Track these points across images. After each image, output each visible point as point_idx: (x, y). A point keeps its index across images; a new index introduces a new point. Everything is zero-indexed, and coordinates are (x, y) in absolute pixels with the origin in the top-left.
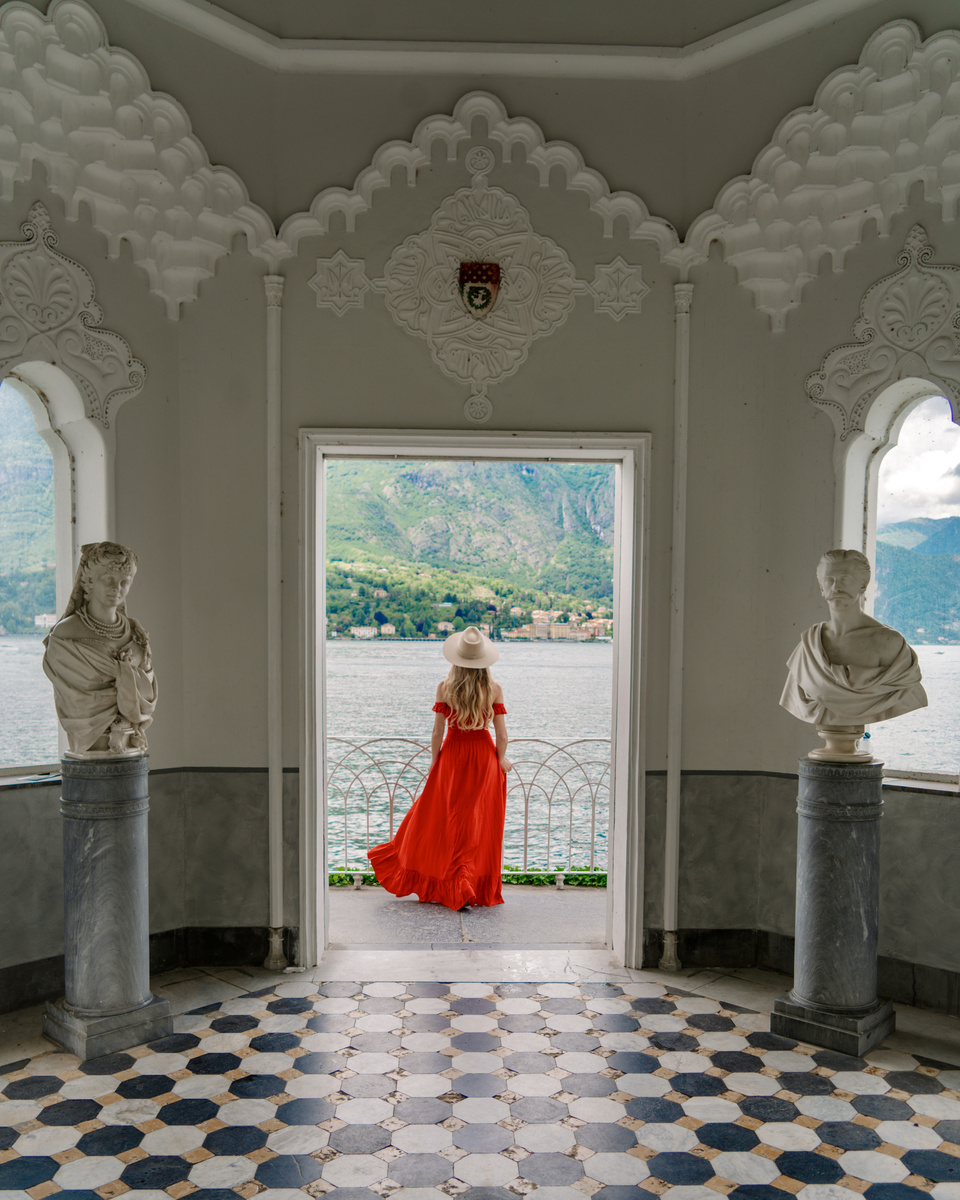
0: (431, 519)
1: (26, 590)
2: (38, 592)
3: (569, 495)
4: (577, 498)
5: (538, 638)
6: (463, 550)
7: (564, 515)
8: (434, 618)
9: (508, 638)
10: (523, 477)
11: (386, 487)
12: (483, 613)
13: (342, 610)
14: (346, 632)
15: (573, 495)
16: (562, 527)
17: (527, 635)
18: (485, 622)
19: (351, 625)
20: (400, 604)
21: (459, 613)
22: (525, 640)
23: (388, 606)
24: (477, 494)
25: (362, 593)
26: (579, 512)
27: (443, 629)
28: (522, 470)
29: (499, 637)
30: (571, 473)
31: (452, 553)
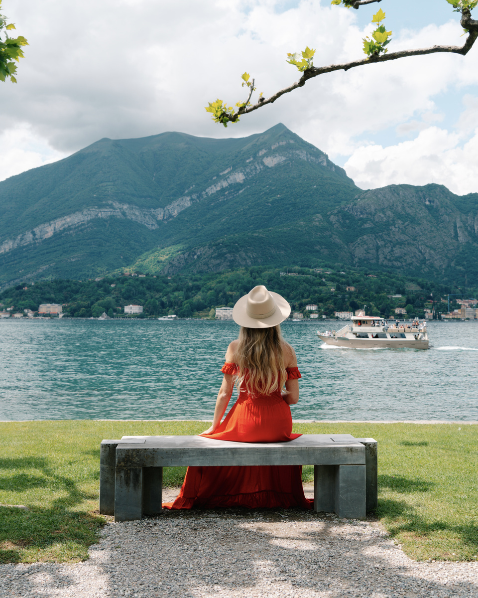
0: (365, 237)
1: (114, 289)
2: (123, 290)
3: (461, 218)
4: (467, 219)
5: (468, 319)
6: (388, 257)
7: (458, 232)
8: (392, 305)
9: (446, 319)
10: (426, 206)
11: (332, 216)
12: (425, 301)
13: (326, 300)
14: (332, 315)
15: (464, 217)
16: (458, 240)
17: (459, 317)
18: (427, 308)
19: (335, 310)
20: (365, 296)
21: (409, 301)
22: (459, 320)
23: (357, 297)
24: (395, 219)
25: (338, 288)
26: (469, 229)
27: (399, 313)
28: (425, 201)
29: (440, 318)
30: (461, 202)
31: (381, 260)
